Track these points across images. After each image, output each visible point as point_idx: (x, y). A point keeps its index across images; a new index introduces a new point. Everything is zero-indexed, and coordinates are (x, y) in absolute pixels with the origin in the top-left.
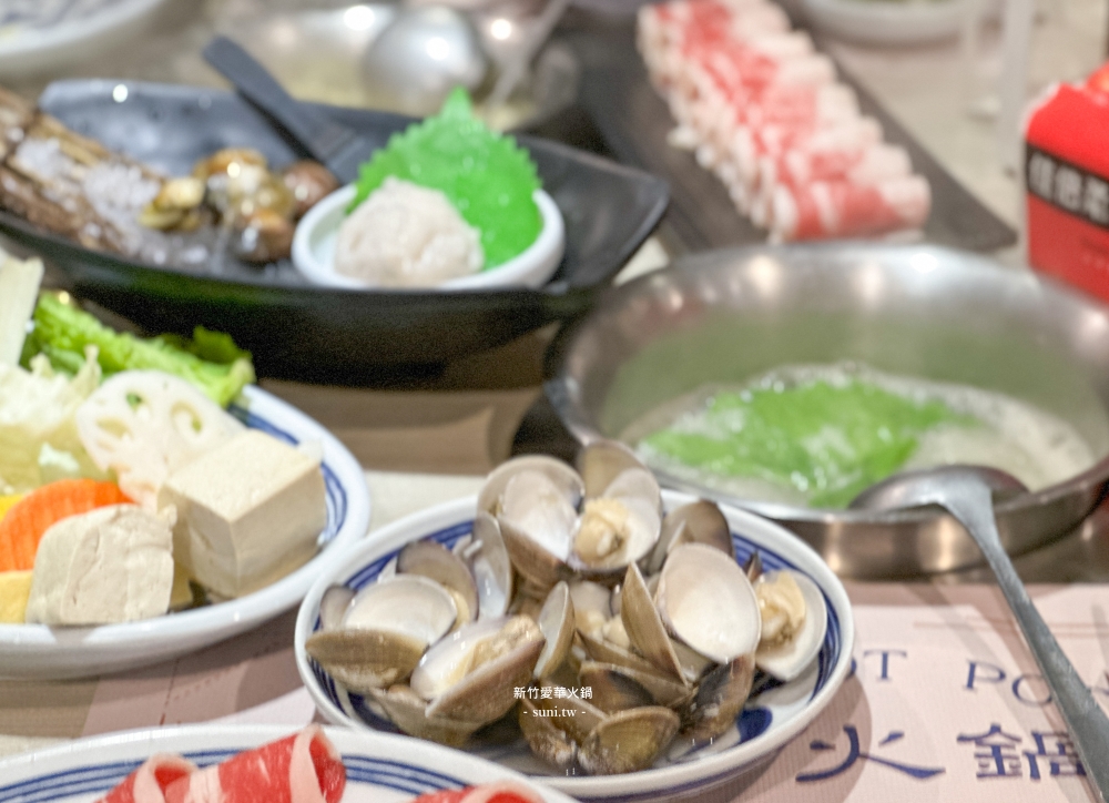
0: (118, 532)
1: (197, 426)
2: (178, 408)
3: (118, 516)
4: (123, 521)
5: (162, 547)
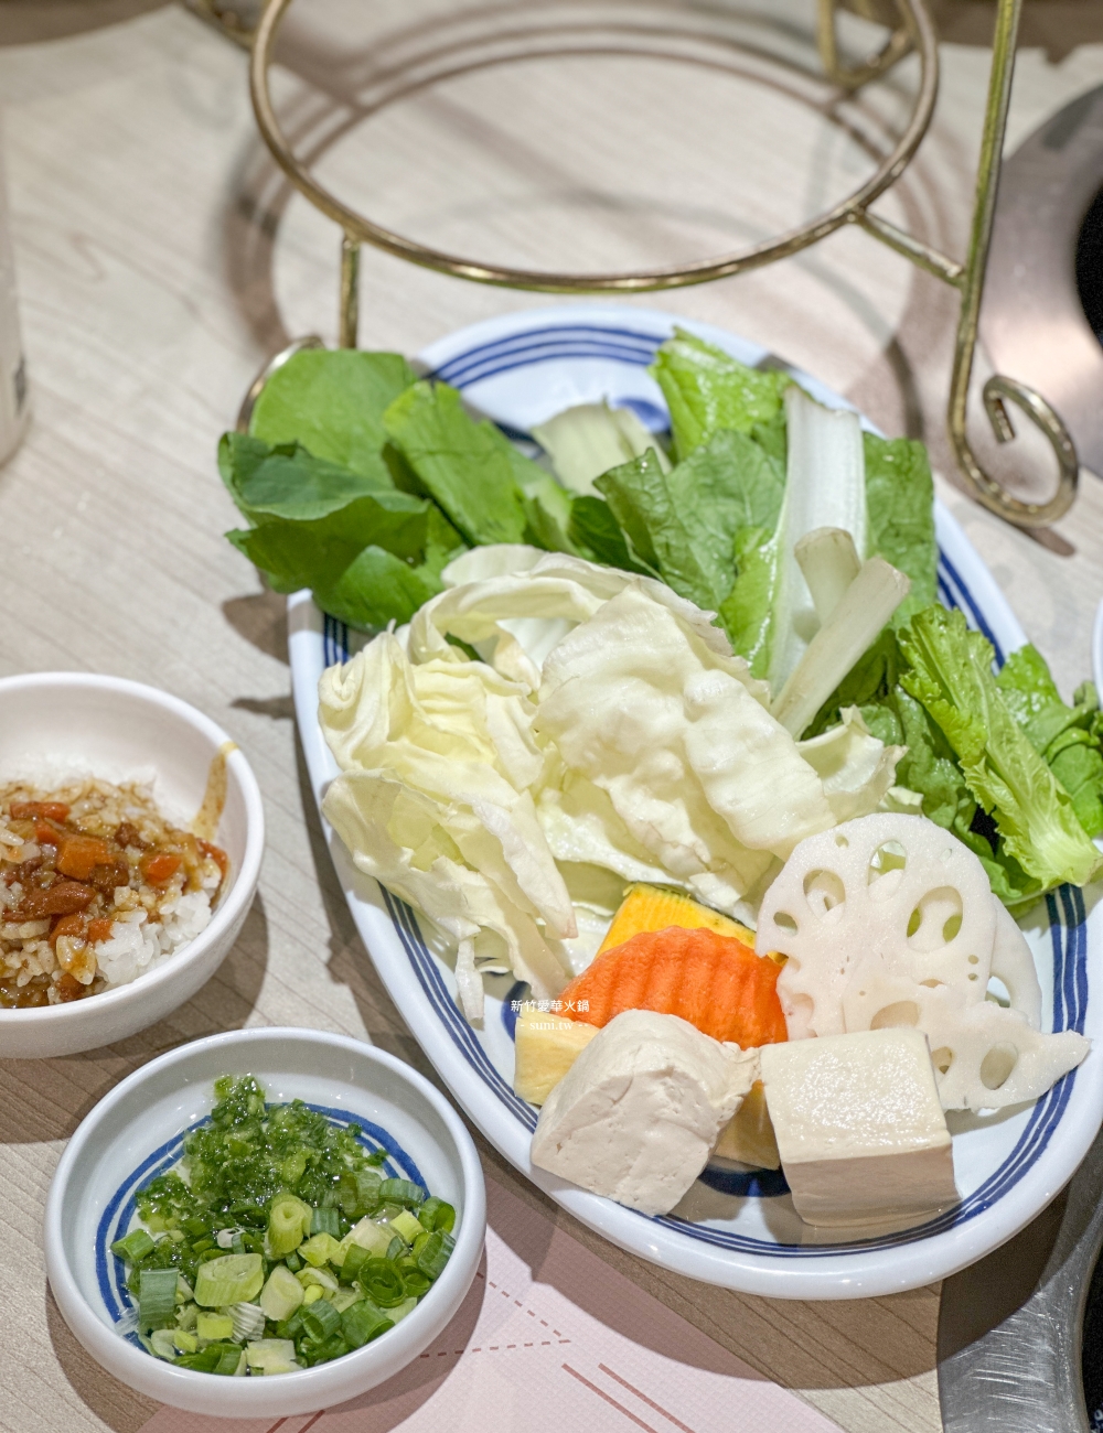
0: (659, 1091)
1: (952, 930)
3: (669, 1073)
4: (670, 1083)
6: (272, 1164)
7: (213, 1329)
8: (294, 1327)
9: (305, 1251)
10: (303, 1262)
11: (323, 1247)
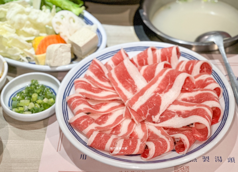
0: (61, 49)
1: (74, 21)
2: (71, 18)
3: (61, 46)
4: (62, 47)
5: (68, 51)
6: (35, 91)
7: (21, 109)
8: (32, 110)
9: (36, 101)
10: (36, 103)
11: (40, 101)
